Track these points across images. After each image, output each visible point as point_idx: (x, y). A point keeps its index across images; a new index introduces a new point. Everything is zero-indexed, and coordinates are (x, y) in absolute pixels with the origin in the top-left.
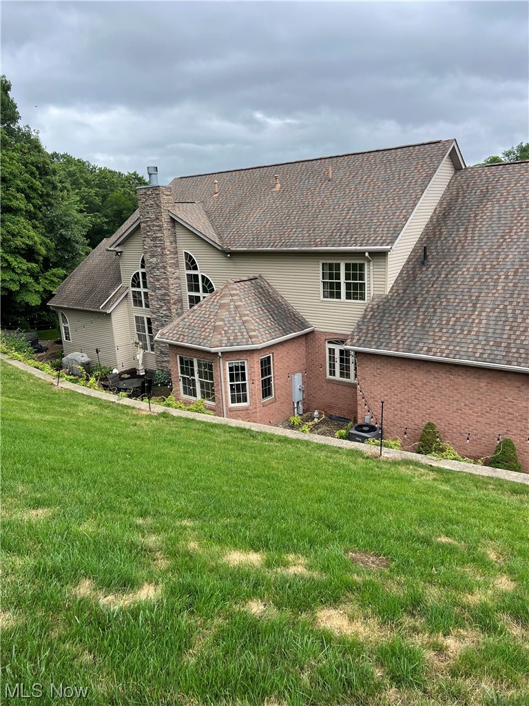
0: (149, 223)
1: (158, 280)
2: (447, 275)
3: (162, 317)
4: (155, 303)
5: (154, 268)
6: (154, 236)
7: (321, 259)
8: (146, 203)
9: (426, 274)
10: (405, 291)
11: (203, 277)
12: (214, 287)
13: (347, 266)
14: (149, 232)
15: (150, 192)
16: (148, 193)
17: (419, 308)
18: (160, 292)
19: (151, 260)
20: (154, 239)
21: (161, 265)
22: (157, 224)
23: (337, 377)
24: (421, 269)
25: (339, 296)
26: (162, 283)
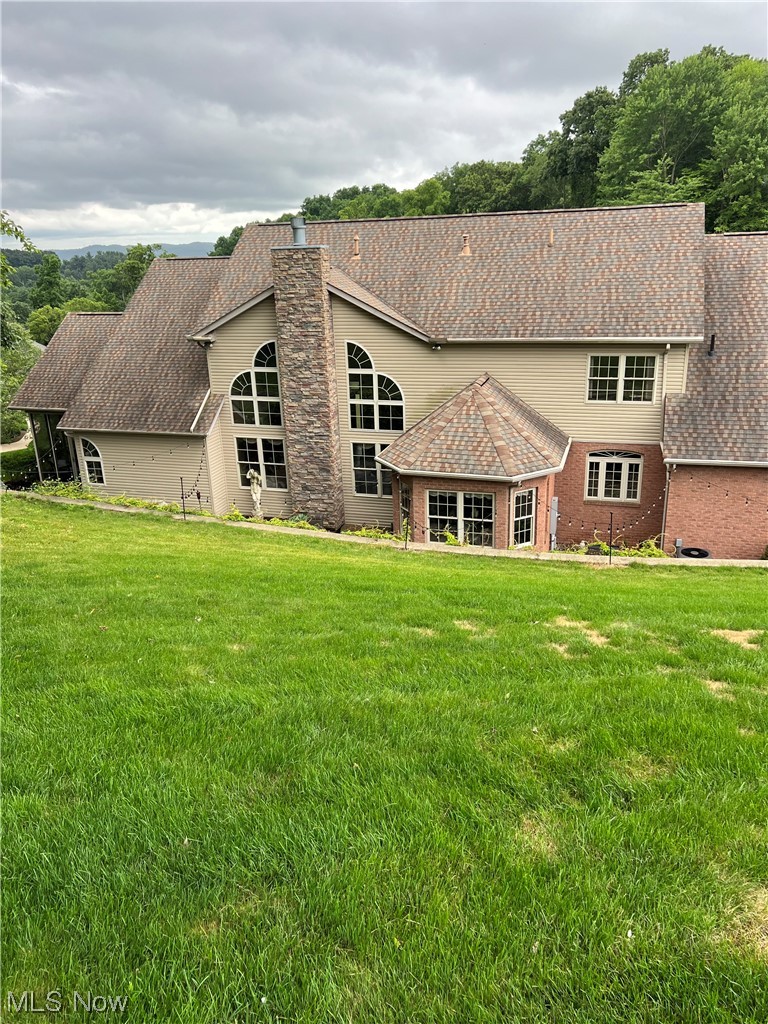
0: (295, 302)
1: (306, 385)
2: (748, 368)
3: (311, 438)
4: (298, 417)
5: (300, 367)
6: (304, 320)
7: (591, 352)
8: (290, 272)
9: (720, 366)
10: (705, 389)
11: (381, 378)
12: (401, 390)
13: (629, 361)
14: (293, 314)
15: (300, 256)
16: (295, 257)
17: (735, 409)
18: (310, 402)
19: (296, 355)
20: (303, 325)
21: (315, 362)
22: (312, 303)
23: (601, 496)
24: (710, 361)
25: (613, 397)
26: (314, 389)
